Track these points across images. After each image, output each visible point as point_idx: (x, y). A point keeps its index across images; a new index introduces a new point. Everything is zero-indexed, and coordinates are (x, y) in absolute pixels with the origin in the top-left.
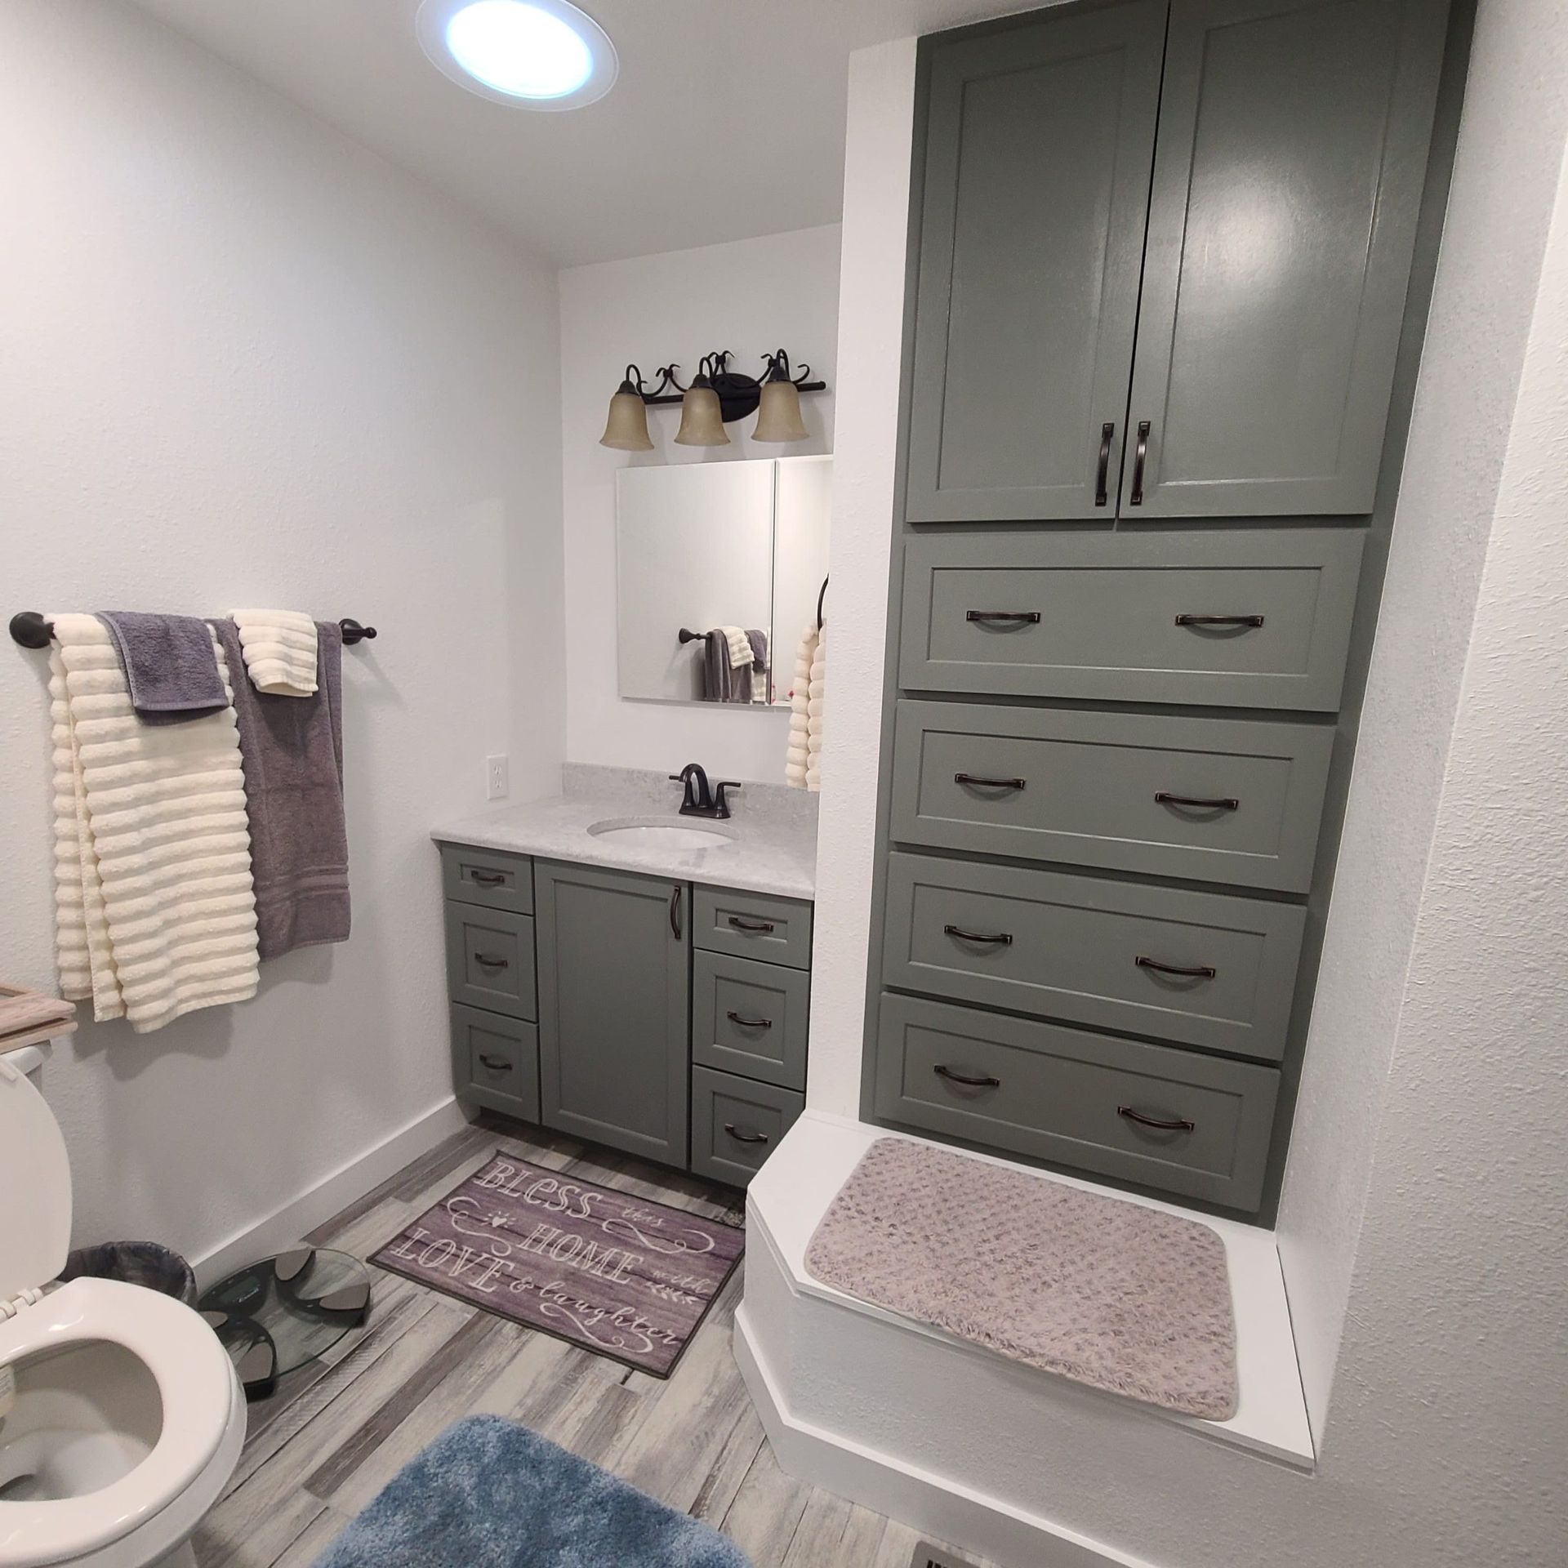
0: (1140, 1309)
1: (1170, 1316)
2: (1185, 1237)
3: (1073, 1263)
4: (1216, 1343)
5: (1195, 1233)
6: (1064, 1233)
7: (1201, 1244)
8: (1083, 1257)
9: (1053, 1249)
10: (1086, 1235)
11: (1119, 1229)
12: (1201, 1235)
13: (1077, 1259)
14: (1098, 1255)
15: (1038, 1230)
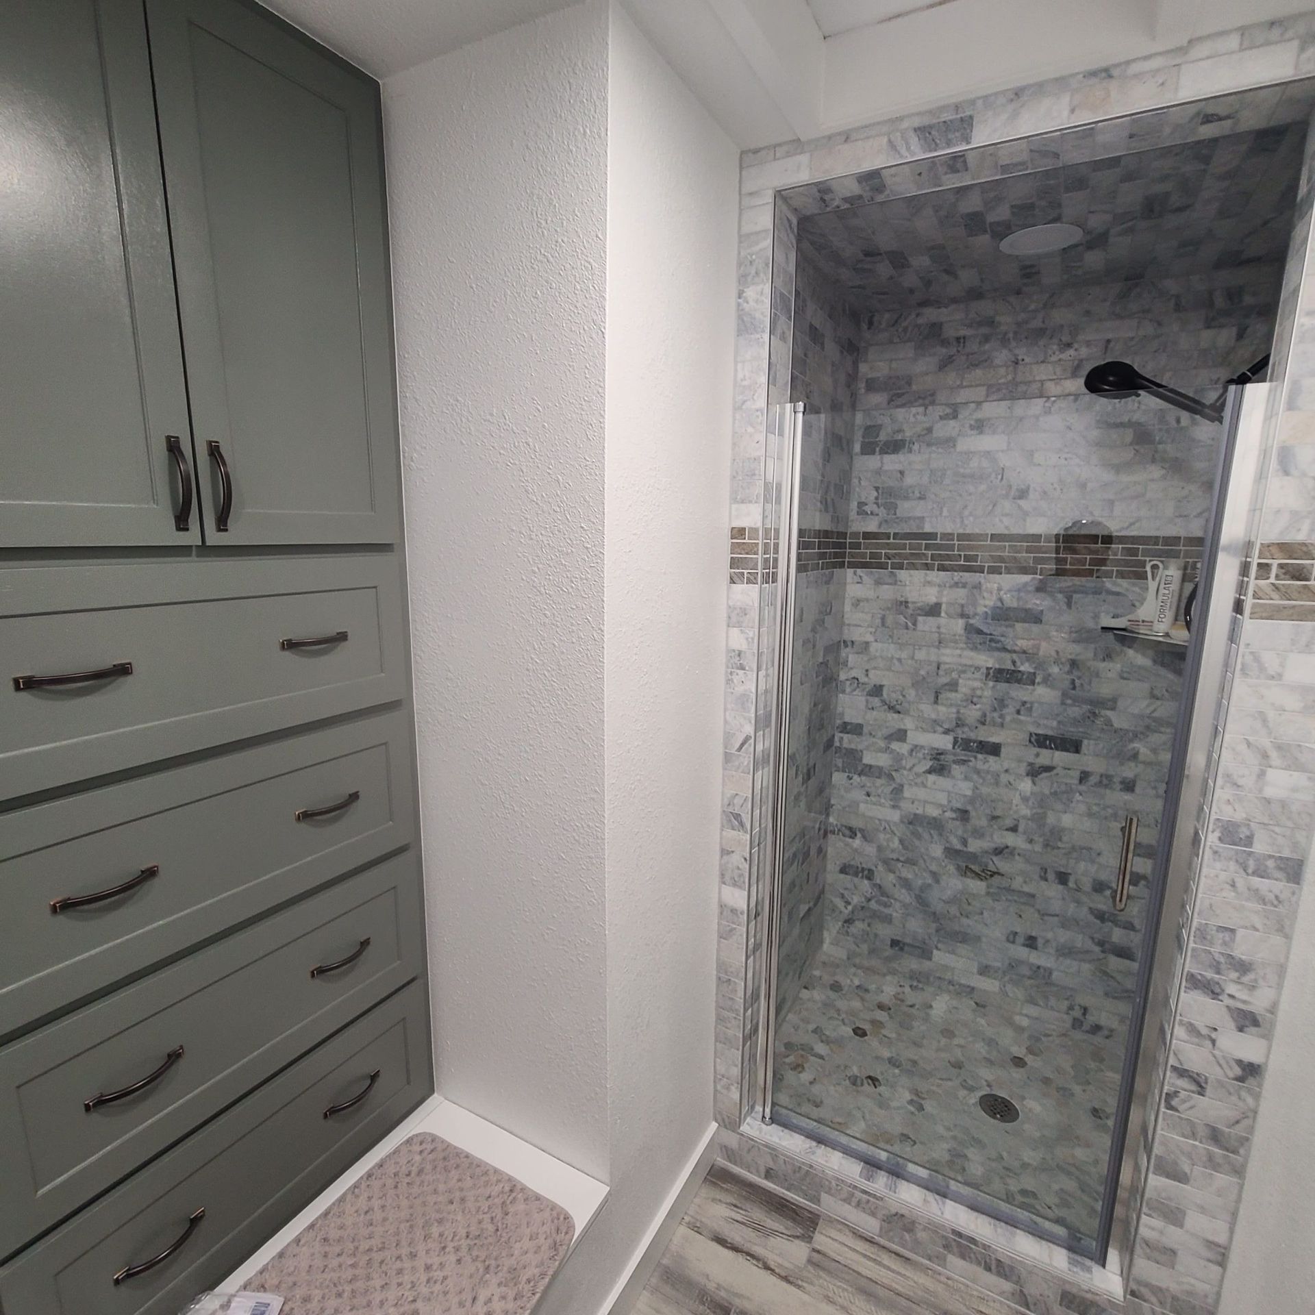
0: (471, 1236)
1: (485, 1216)
2: (418, 1158)
3: (400, 1272)
4: (519, 1196)
5: (417, 1148)
6: (363, 1263)
7: (429, 1150)
8: (399, 1258)
9: (377, 1282)
10: (375, 1242)
11: (383, 1207)
12: (421, 1144)
13: (398, 1264)
14: (404, 1243)
15: (348, 1288)
